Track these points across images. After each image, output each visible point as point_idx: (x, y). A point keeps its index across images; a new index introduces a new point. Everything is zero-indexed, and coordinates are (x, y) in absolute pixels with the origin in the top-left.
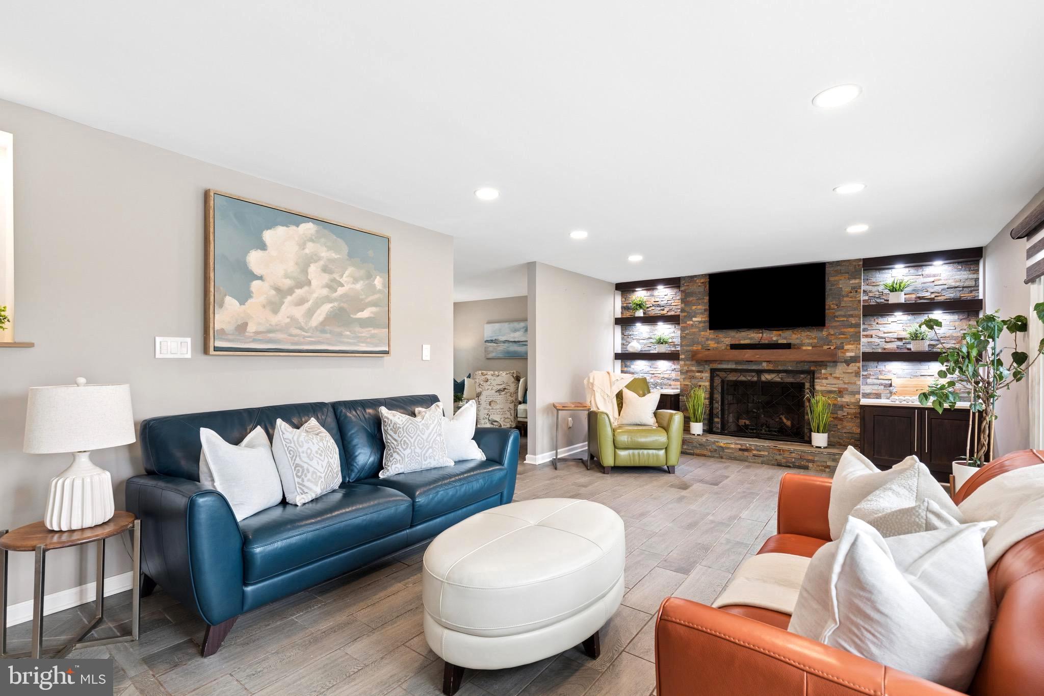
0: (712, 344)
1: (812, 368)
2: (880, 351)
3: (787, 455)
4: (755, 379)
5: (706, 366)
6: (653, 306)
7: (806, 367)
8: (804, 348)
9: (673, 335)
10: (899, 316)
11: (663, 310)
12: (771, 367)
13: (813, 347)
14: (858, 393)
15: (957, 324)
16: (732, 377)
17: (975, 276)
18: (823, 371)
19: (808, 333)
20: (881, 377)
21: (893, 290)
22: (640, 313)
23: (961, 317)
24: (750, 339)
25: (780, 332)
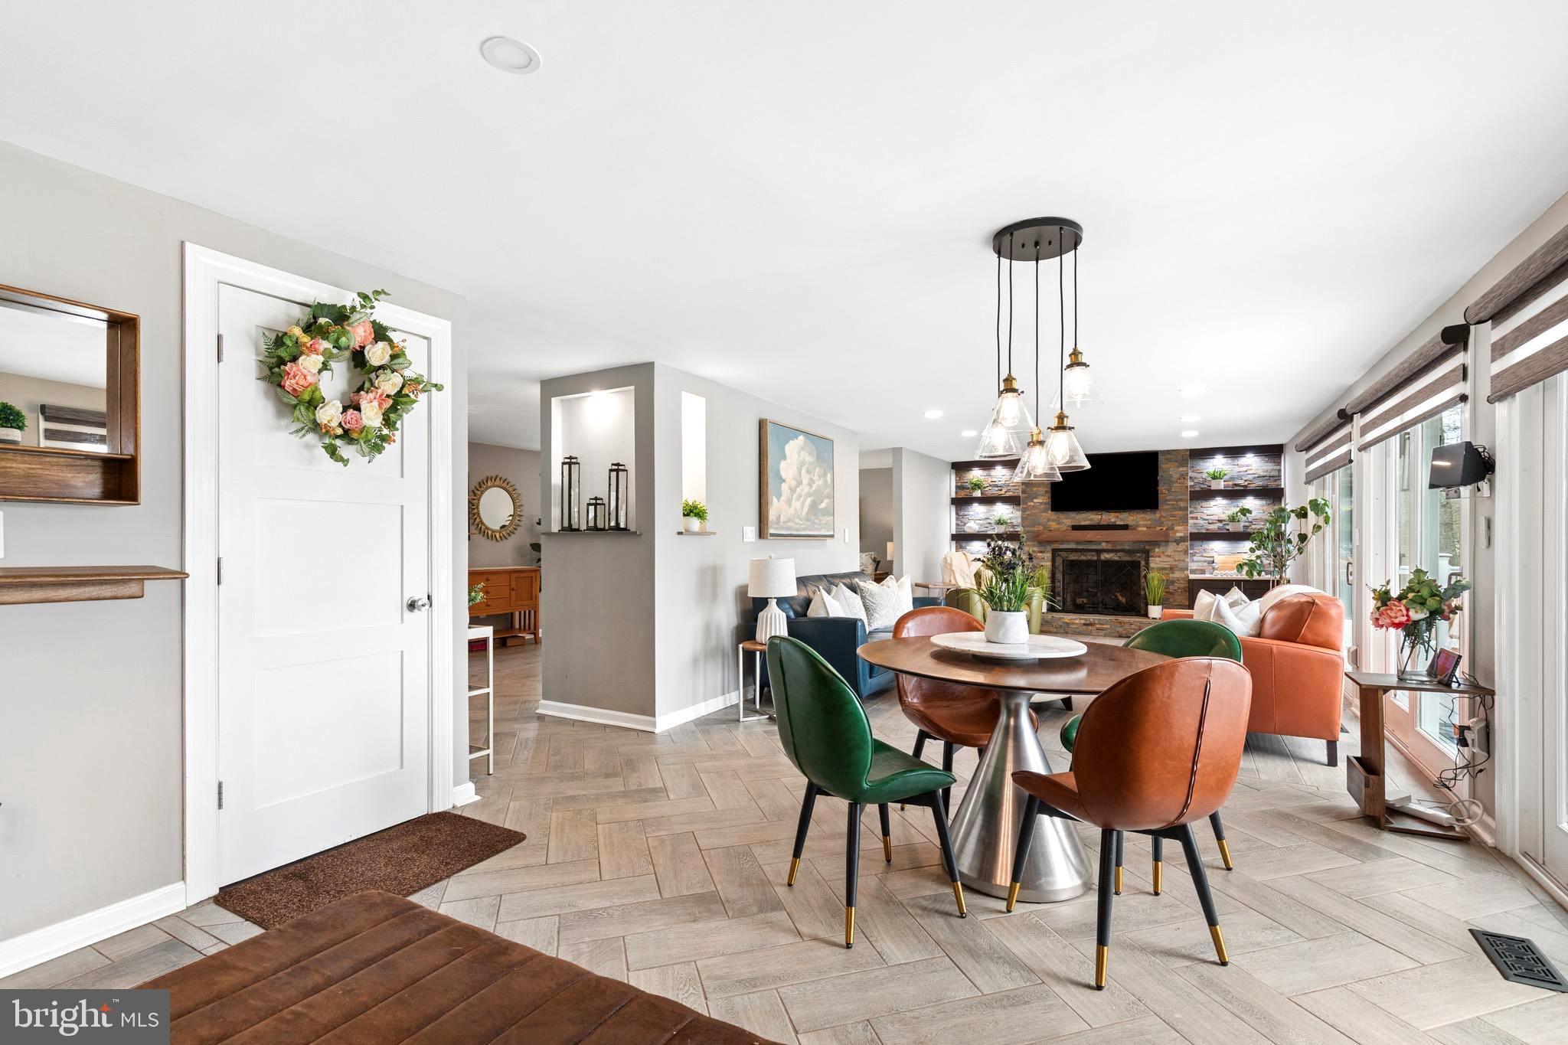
0: (1053, 525)
1: (1147, 548)
2: (1204, 531)
3: (1127, 626)
4: (1095, 558)
5: (1048, 547)
6: (990, 485)
7: (1142, 546)
8: (1140, 529)
9: (1012, 515)
10: (1220, 501)
11: (1001, 490)
12: (1109, 547)
13: (1147, 528)
14: (1187, 569)
15: (1265, 508)
16: (1073, 557)
17: (1278, 467)
18: (1157, 550)
19: (1143, 515)
20: (1205, 555)
21: (1214, 478)
22: (978, 494)
23: (1268, 502)
24: (1091, 520)
25: (1118, 514)
